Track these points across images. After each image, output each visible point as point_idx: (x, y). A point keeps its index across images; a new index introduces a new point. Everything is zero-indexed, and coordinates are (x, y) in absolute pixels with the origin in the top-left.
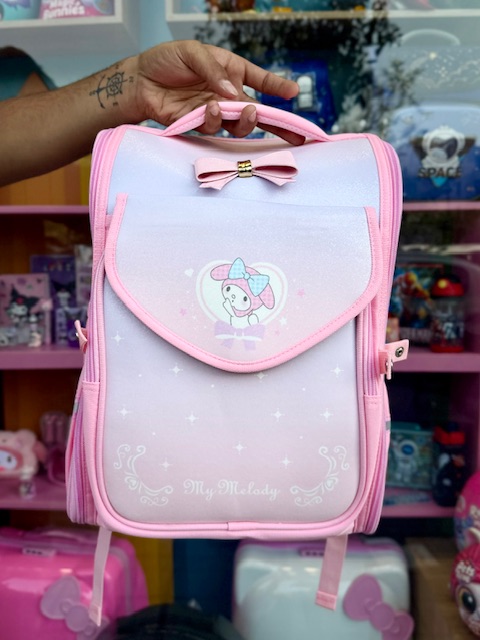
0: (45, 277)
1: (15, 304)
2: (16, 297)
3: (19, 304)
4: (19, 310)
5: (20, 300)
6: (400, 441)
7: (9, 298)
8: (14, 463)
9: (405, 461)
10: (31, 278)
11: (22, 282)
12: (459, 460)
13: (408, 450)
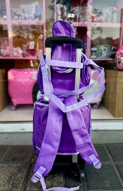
1: (15, 16)
2: (15, 14)
3: (16, 16)
4: (16, 17)
5: (16, 15)
6: (103, 48)
7: (14, 15)
8: (16, 53)
9: (104, 52)
10: (19, 10)
11: (17, 10)
12: (116, 48)
13: (105, 50)
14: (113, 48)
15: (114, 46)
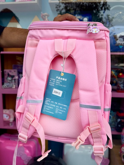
0: (16, 70)
1: (9, 77)
7: (7, 75)
8: (8, 117)
10: (13, 71)
11: (10, 71)
12: (123, 120)
14: (119, 120)
15: (120, 118)
